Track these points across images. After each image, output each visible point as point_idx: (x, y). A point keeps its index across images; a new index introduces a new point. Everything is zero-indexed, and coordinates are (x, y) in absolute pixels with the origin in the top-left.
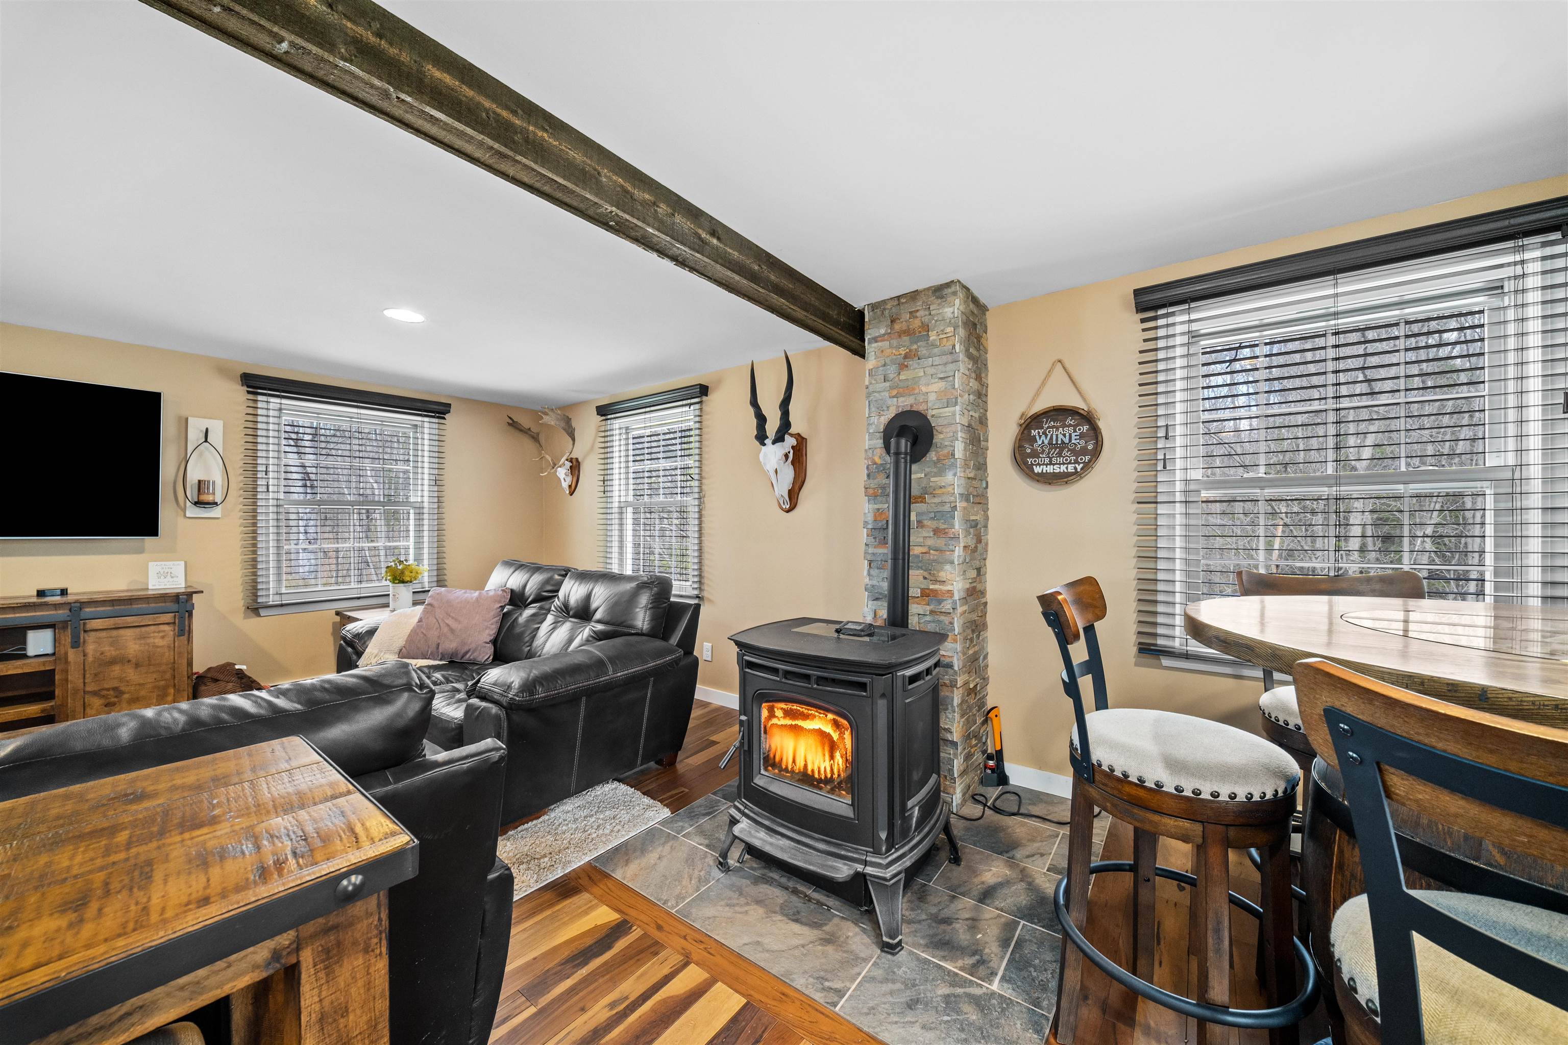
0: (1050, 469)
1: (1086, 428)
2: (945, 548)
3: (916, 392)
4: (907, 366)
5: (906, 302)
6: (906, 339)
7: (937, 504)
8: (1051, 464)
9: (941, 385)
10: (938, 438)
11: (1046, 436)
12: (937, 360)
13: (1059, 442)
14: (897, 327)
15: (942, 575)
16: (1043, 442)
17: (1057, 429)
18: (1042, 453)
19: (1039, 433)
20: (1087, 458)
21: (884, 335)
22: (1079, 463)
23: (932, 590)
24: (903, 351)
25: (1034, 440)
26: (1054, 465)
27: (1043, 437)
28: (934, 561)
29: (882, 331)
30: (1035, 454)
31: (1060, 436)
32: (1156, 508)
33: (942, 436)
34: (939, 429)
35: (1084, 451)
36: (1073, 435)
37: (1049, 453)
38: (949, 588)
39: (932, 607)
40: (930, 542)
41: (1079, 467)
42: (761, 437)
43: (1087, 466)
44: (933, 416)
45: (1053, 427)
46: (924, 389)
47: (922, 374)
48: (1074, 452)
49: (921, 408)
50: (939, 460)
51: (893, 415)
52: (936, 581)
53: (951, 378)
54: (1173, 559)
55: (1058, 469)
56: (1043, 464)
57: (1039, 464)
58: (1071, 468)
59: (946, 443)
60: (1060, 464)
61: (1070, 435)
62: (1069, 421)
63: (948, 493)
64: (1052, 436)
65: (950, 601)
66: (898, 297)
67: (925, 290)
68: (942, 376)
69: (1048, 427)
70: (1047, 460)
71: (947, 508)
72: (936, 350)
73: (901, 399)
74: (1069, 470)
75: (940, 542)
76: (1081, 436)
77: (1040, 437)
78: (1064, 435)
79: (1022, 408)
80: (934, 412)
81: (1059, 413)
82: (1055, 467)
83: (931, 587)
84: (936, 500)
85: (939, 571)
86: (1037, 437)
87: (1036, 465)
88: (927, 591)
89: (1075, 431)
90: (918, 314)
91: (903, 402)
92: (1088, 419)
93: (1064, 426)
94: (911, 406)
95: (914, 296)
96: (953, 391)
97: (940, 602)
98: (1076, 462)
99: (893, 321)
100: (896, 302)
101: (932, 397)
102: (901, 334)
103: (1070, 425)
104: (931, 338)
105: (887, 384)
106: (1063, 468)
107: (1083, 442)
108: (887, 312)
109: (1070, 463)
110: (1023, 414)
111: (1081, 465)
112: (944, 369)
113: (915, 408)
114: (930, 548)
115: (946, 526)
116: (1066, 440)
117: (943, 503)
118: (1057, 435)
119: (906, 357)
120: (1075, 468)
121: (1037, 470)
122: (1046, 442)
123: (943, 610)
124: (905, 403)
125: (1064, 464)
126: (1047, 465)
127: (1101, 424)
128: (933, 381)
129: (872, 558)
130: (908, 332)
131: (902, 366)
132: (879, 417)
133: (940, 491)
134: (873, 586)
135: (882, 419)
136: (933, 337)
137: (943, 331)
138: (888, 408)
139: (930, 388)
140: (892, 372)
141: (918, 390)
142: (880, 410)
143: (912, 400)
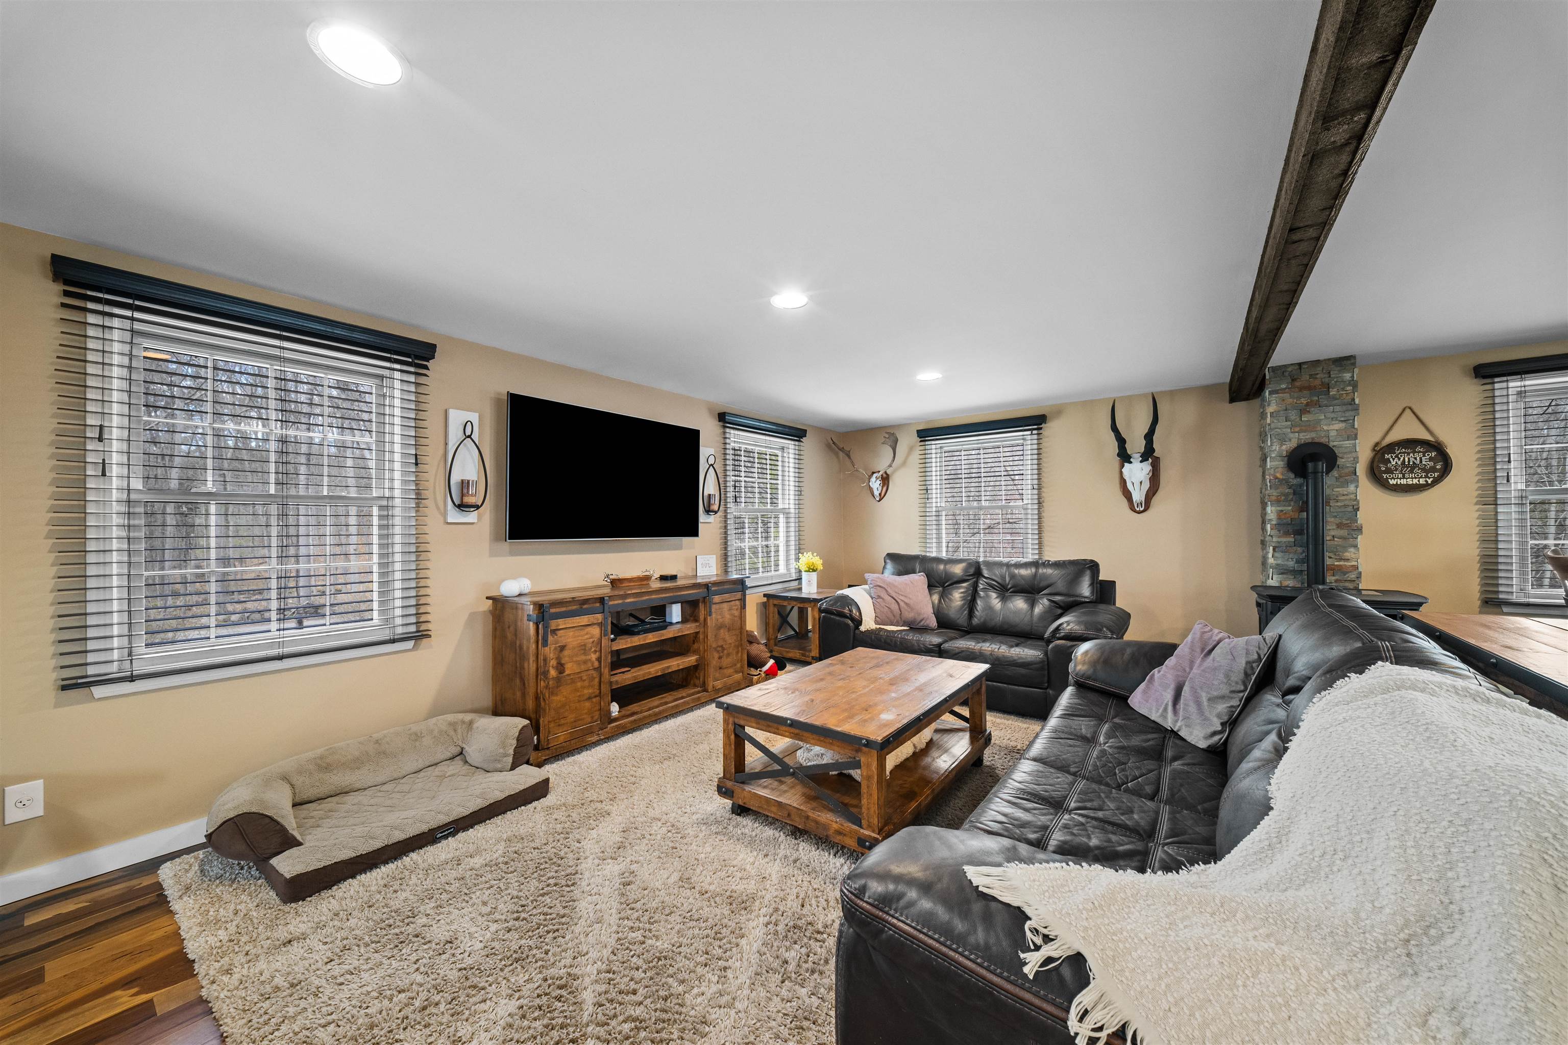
0: (1404, 482)
1: (1434, 454)
2: (1348, 536)
3: (1317, 429)
4: (1309, 412)
6: (1307, 393)
7: (1340, 507)
8: (1404, 478)
9: (1342, 425)
10: (1340, 462)
11: (1399, 459)
12: (1338, 408)
13: (1411, 463)
14: (1297, 384)
15: (1347, 555)
16: (1397, 463)
17: (1408, 454)
18: (1396, 470)
19: (1392, 457)
20: (1437, 474)
21: (1286, 388)
22: (1430, 478)
23: (1338, 566)
24: (1304, 401)
25: (1389, 461)
26: (1407, 479)
27: (1396, 460)
28: (1338, 545)
29: (1283, 386)
30: (1389, 471)
31: (1412, 460)
32: (1496, 509)
33: (1344, 460)
34: (1340, 455)
35: (1433, 469)
37: (1402, 471)
38: (1354, 563)
39: (1336, 578)
40: (1335, 533)
41: (1430, 481)
42: (1124, 457)
43: (1436, 481)
44: (1334, 446)
45: (1404, 453)
46: (1325, 428)
47: (1324, 417)
48: (1424, 470)
49: (1324, 440)
50: (1341, 476)
51: (1295, 445)
52: (1341, 560)
53: (1351, 421)
54: (1511, 542)
55: (1410, 482)
56: (1398, 478)
57: (1393, 478)
58: (1422, 481)
59: (1348, 465)
60: (1412, 478)
61: (1421, 459)
62: (1418, 449)
63: (1351, 499)
64: (1404, 458)
65: (1355, 573)
66: (1300, 365)
67: (1326, 360)
68: (1343, 419)
69: (1400, 453)
70: (1400, 476)
71: (1350, 509)
72: (1336, 402)
73: (1301, 435)
75: (1344, 533)
76: (1431, 459)
77: (1394, 459)
78: (1416, 459)
79: (1376, 439)
80: (1335, 443)
81: (1410, 444)
83: (1337, 564)
84: (1339, 504)
85: (1344, 553)
86: (1392, 460)
87: (1391, 479)
88: (1334, 567)
89: (1424, 456)
90: (1318, 376)
91: (1303, 436)
92: (1436, 447)
93: (1414, 452)
94: (1313, 439)
95: (1317, 363)
96: (1353, 429)
97: (1345, 573)
98: (1426, 477)
99: (1293, 380)
100: (1297, 367)
101: (1333, 434)
102: (1301, 389)
103: (1420, 452)
104: (1331, 393)
105: (1289, 423)
106: (1415, 481)
107: (1432, 464)
108: (1287, 374)
109: (1421, 477)
110: (1377, 444)
111: (1432, 479)
112: (1344, 415)
113: (1317, 440)
114: (1335, 537)
115: (1349, 522)
116: (1418, 462)
117: (1346, 506)
118: (1409, 459)
119: (1307, 404)
120: (1426, 482)
121: (1392, 482)
122: (1399, 463)
123: (1350, 579)
124: (1306, 437)
125: (1416, 478)
126: (1401, 479)
127: (1449, 451)
128: (1333, 422)
129: (1277, 545)
130: (1309, 388)
131: (1303, 411)
132: (1281, 446)
133: (1343, 498)
134: (1277, 565)
135: (1284, 447)
136: (1333, 392)
137: (1343, 389)
138: (1290, 440)
139: (1332, 427)
140: (1293, 415)
141: (1319, 429)
142: (1282, 441)
143: (1313, 435)
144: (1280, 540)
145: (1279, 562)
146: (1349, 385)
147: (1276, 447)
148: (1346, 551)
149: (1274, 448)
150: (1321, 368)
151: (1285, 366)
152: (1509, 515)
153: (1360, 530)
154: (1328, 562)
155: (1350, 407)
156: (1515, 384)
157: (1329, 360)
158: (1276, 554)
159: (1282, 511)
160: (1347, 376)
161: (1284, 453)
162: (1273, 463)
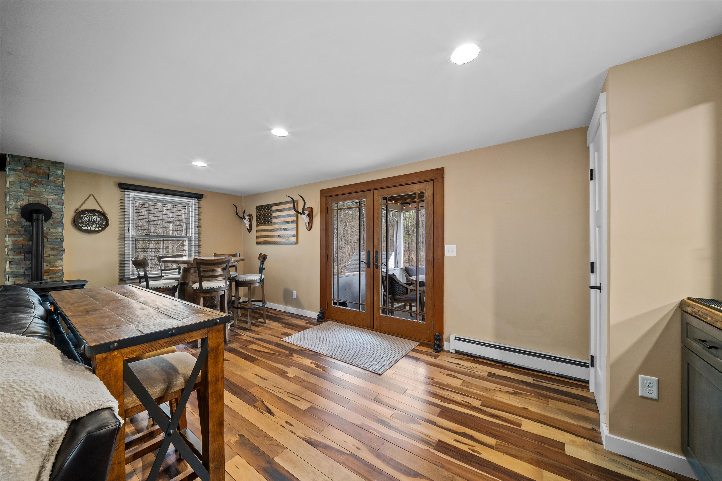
0: (89, 228)
1: (102, 217)
2: (57, 254)
3: (41, 197)
4: (36, 186)
5: (36, 162)
6: (35, 175)
7: (53, 239)
8: (89, 227)
9: (56, 197)
10: (53, 216)
12: (53, 188)
13: (93, 220)
14: (29, 169)
15: (57, 264)
16: (86, 219)
17: (91, 216)
18: (86, 223)
19: (84, 216)
20: (103, 226)
21: (21, 170)
22: (100, 228)
23: (51, 270)
24: (33, 180)
25: (82, 218)
26: (90, 227)
27: (86, 218)
28: (51, 259)
29: (19, 168)
30: (82, 223)
31: (93, 219)
32: (125, 242)
33: (56, 215)
34: (54, 212)
35: (102, 224)
36: (98, 219)
37: (88, 223)
38: (60, 268)
39: (50, 276)
40: (49, 253)
41: (100, 229)
43: (103, 229)
44: (50, 207)
45: (90, 215)
46: (46, 197)
47: (45, 191)
48: (98, 224)
49: (45, 203)
50: (54, 223)
51: (26, 203)
52: (53, 266)
53: (60, 196)
54: (129, 255)
55: (92, 229)
56: (86, 227)
57: (84, 226)
58: (97, 229)
59: (58, 218)
60: (93, 227)
61: (97, 219)
62: (96, 214)
63: (59, 235)
64: (89, 218)
65: (61, 273)
66: (31, 159)
67: (47, 160)
68: (56, 194)
69: (88, 215)
70: (88, 226)
71: (59, 240)
72: (52, 184)
74: (96, 229)
75: (55, 252)
76: (101, 219)
77: (85, 218)
78: (95, 218)
79: (77, 207)
80: (51, 206)
81: (93, 211)
82: (91, 228)
83: (50, 269)
84: (53, 237)
85: (55, 263)
86: (84, 218)
87: (83, 227)
88: (49, 270)
89: (98, 218)
90: (42, 168)
91: (32, 199)
92: (103, 214)
93: (94, 216)
94: (38, 201)
95: (41, 161)
96: (61, 200)
97: (55, 274)
98: (99, 227)
99: (26, 166)
100: (28, 159)
101: (50, 200)
102: (31, 172)
103: (96, 216)
104: (50, 179)
105: (23, 190)
106: (94, 229)
107: (101, 221)
108: (22, 161)
109: (97, 227)
110: (77, 210)
111: (101, 228)
112: (56, 192)
113: (40, 202)
114: (49, 255)
115: (58, 247)
116: (95, 220)
117: (56, 239)
118: (92, 218)
119: (35, 182)
120: (99, 229)
121: (84, 228)
122: (87, 220)
123: (58, 276)
124: (34, 200)
125: (94, 227)
126: (88, 227)
127: (108, 217)
128: (51, 194)
129: (12, 260)
130: (36, 173)
131: (32, 185)
132: (17, 202)
133: (55, 234)
134: (12, 272)
135: (19, 203)
136: (51, 179)
137: (56, 178)
138: (23, 200)
139: (49, 197)
140: (26, 186)
141: (42, 196)
142: (17, 199)
143: (38, 199)
144: (14, 257)
145: (13, 270)
146: (60, 177)
147: (13, 202)
148: (56, 262)
149: (11, 203)
150: (44, 164)
151: (21, 157)
152: (129, 244)
153: (64, 251)
154: (45, 268)
155: (60, 189)
156: (132, 194)
157: (49, 161)
158: (11, 266)
159: (16, 240)
160: (59, 172)
161: (19, 207)
162: (11, 212)
